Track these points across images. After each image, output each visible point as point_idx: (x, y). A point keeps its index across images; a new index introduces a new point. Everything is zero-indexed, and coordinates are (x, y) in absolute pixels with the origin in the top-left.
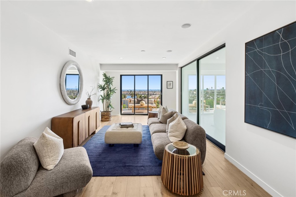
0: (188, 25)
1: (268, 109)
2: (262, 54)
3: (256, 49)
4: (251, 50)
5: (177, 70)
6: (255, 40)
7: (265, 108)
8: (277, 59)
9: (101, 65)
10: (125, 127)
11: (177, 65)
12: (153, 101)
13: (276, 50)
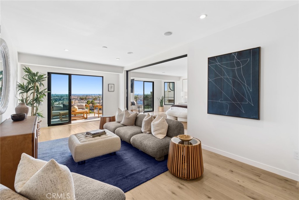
0: (170, 33)
1: (226, 102)
2: (222, 67)
3: (217, 63)
4: (213, 63)
5: (122, 73)
6: (217, 57)
7: (224, 102)
8: (233, 71)
9: (19, 53)
10: (97, 136)
11: (123, 68)
12: (84, 106)
13: (232, 65)
